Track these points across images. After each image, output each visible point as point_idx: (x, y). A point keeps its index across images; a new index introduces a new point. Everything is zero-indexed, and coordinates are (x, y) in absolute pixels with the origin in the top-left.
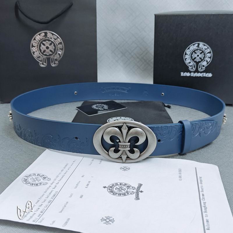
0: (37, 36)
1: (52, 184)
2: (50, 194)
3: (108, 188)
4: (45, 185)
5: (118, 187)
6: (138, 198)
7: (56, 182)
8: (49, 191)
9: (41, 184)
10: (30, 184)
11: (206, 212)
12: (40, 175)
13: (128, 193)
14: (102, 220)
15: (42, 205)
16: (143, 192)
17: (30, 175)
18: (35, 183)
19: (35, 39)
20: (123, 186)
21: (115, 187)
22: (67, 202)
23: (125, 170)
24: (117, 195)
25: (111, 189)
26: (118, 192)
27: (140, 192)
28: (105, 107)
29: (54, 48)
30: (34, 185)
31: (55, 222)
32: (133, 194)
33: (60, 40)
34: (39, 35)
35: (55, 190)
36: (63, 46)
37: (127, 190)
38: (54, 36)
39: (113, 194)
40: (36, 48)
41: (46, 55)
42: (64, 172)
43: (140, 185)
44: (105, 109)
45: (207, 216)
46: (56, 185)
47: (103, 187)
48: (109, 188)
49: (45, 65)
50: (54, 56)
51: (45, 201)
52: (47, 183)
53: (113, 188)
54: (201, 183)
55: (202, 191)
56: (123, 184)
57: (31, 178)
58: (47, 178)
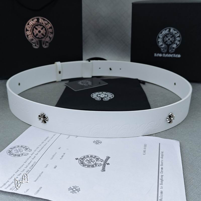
0: (30, 21)
1: (32, 155)
2: (29, 164)
3: (79, 160)
4: (26, 155)
5: (88, 159)
6: (104, 170)
7: (36, 153)
8: (29, 161)
9: (22, 154)
10: (13, 155)
11: (162, 184)
12: (23, 147)
13: (96, 165)
14: (70, 189)
15: (21, 174)
16: (109, 164)
17: (14, 147)
18: (17, 154)
19: (28, 24)
20: (92, 158)
21: (86, 159)
22: (42, 172)
23: (97, 143)
24: (86, 167)
25: (82, 161)
26: (88, 164)
27: (106, 165)
28: (90, 83)
29: (45, 32)
30: (16, 156)
31: (29, 190)
32: (100, 166)
33: (50, 25)
34: (33, 20)
35: (34, 161)
36: (53, 30)
37: (95, 162)
38: (45, 21)
39: (83, 165)
40: (29, 32)
41: (38, 38)
42: (44, 144)
43: (108, 158)
44: (90, 84)
45: (162, 188)
46: (36, 156)
47: (76, 159)
48: (81, 160)
49: (38, 46)
50: (45, 39)
51: (23, 171)
52: (28, 154)
53: (84, 160)
54: (162, 158)
55: (162, 165)
56: (93, 156)
57: (14, 149)
58: (29, 149)
